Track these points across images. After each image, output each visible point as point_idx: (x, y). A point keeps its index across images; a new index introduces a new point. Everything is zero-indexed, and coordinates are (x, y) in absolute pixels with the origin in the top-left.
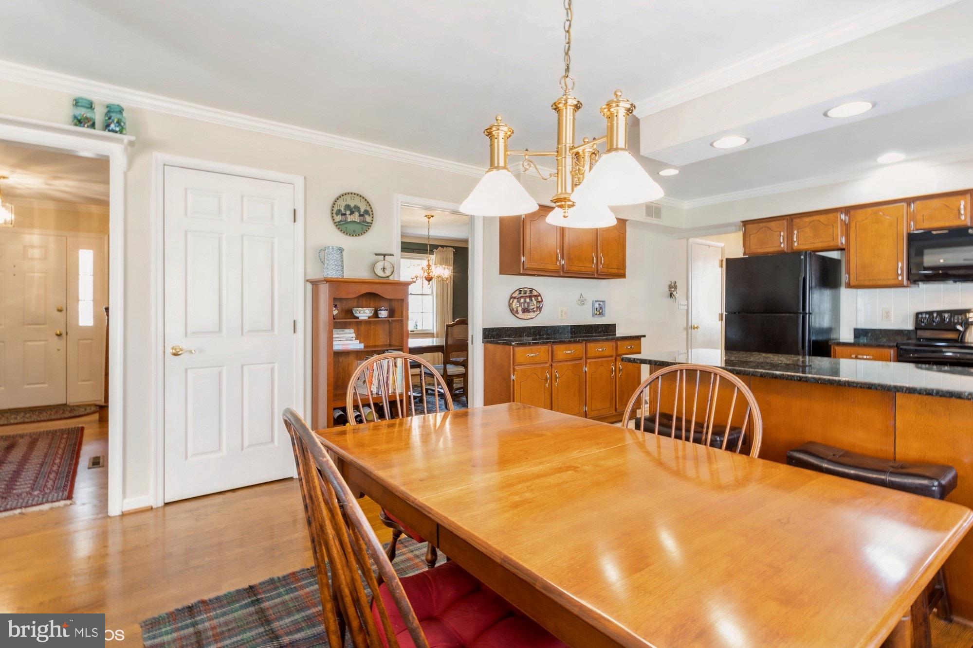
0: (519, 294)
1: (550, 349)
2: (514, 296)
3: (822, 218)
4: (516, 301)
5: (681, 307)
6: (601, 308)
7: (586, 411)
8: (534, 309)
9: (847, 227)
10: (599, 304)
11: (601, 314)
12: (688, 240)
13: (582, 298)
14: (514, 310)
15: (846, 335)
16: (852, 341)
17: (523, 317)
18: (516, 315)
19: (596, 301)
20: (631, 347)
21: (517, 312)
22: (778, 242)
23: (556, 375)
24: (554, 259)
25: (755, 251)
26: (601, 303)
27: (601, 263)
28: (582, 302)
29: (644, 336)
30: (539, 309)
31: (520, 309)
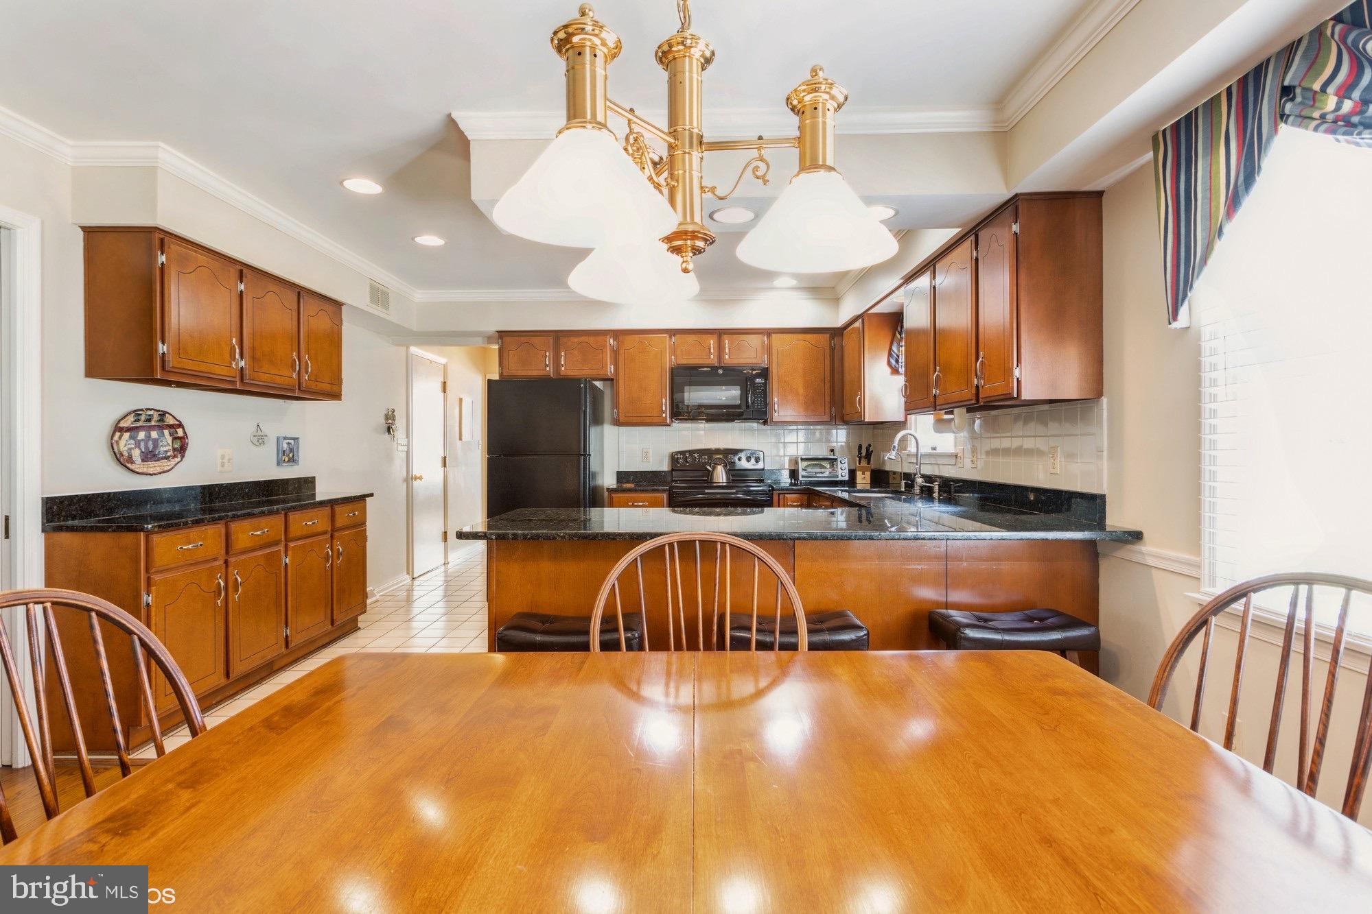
0: (135, 421)
1: (223, 531)
2: (122, 424)
3: (591, 340)
4: (127, 435)
5: (400, 448)
6: (291, 450)
7: (287, 636)
8: (169, 454)
9: (616, 353)
10: (289, 443)
11: (293, 460)
12: (408, 348)
13: (259, 433)
14: (122, 455)
15: (608, 480)
16: (615, 487)
17: (145, 470)
18: (129, 465)
19: (285, 438)
20: (354, 514)
21: (130, 459)
22: (544, 365)
23: (236, 579)
24: (227, 356)
25: (515, 373)
26: (292, 442)
27: (307, 372)
28: (260, 439)
29: (371, 495)
30: (181, 450)
31: (136, 454)
